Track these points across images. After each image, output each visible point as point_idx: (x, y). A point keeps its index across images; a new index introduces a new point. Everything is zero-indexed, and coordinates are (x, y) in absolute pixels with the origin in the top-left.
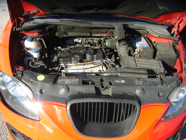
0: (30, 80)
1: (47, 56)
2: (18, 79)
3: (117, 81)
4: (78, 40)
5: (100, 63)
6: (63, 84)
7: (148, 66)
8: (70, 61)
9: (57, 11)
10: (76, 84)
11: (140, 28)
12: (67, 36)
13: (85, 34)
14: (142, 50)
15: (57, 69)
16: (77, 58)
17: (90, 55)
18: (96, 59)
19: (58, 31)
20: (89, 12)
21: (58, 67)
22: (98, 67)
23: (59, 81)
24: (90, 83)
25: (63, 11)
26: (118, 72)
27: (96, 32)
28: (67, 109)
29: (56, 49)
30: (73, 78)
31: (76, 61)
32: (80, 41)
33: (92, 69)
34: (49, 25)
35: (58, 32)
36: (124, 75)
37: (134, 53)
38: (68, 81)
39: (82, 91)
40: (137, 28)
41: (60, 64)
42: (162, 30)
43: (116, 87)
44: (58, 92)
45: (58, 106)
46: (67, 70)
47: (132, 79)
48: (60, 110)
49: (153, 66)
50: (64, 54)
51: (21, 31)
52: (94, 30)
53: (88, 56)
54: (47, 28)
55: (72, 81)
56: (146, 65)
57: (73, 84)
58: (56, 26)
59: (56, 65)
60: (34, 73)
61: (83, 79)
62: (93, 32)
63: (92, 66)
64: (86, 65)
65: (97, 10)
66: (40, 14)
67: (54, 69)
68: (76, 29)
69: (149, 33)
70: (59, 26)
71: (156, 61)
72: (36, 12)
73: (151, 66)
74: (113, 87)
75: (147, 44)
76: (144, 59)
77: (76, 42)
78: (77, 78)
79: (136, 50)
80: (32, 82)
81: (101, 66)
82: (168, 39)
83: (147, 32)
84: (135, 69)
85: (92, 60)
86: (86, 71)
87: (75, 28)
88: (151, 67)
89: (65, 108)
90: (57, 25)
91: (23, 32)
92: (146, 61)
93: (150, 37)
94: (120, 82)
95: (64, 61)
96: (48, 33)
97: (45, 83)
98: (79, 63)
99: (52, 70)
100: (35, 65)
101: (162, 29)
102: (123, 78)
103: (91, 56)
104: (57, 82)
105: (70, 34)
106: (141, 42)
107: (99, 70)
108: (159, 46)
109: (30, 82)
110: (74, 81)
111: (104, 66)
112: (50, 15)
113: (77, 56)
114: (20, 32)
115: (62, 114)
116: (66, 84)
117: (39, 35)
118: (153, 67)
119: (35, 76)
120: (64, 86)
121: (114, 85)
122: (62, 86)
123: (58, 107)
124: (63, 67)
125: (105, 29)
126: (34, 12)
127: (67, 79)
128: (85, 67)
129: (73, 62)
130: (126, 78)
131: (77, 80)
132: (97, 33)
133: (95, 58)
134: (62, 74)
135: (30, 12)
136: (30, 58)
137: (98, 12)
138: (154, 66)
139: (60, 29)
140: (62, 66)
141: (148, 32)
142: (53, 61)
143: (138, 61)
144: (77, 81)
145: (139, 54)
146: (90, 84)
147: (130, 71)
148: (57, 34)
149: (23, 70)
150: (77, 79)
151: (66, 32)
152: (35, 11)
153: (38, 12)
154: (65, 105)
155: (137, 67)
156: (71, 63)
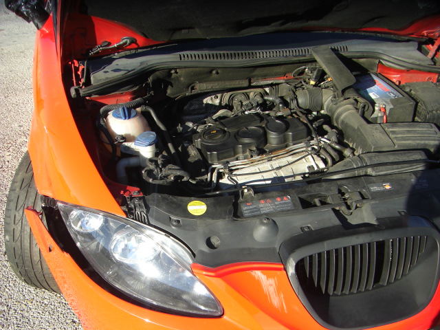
0: (170, 218)
1: (173, 151)
2: (136, 220)
3: (374, 188)
4: (212, 99)
5: (304, 149)
6: (257, 215)
7: (418, 142)
8: (233, 154)
9: (184, 34)
10: (289, 210)
11: (365, 54)
12: (194, 92)
13: (236, 84)
14: (392, 107)
15: (209, 179)
16: (251, 146)
17: (279, 134)
18: (293, 141)
19: (173, 82)
20: (261, 30)
21: (209, 174)
22: (303, 159)
23: (245, 209)
24: (317, 201)
25: (198, 33)
26: (367, 166)
27: (262, 76)
28: (290, 274)
29: (181, 129)
30: (277, 197)
31: (248, 153)
32: (217, 102)
33: (293, 166)
34: (155, 71)
35: (172, 86)
36: (383, 171)
37: (374, 116)
38: (266, 206)
39: (309, 225)
40: (358, 54)
41: (213, 166)
42: (409, 53)
43: (377, 202)
44: (252, 236)
45: (264, 271)
46: (234, 178)
47: (404, 176)
48: (272, 281)
49: (426, 140)
50: (210, 138)
51: (90, 95)
52: (258, 72)
53: (273, 137)
54: (150, 80)
55: (276, 203)
56: (414, 140)
57: (283, 211)
58: (168, 72)
59: (203, 170)
60: (175, 200)
61: (300, 196)
62: (253, 77)
63: (290, 159)
64: (273, 159)
65: (282, 24)
66: (136, 46)
67: (202, 181)
68: (217, 73)
69: (383, 62)
70: (176, 72)
71: (427, 128)
72: (128, 42)
73: (422, 140)
74: (373, 204)
75: (393, 91)
76: (403, 127)
77: (207, 104)
78: (284, 195)
79: (376, 108)
80: (178, 221)
81: (310, 157)
82: (430, 72)
83: (377, 61)
84: (401, 154)
85: (284, 145)
86: (282, 173)
87: (214, 72)
88: (423, 142)
89: (285, 272)
90: (172, 69)
91: (94, 96)
92: (409, 131)
93: (385, 71)
94: (382, 189)
95: (220, 157)
96: (152, 92)
97: (213, 219)
98: (256, 158)
99: (197, 182)
100: (161, 179)
101: (409, 51)
102: (385, 179)
103: (281, 136)
104: (242, 213)
105: (200, 87)
106: (376, 86)
107: (309, 167)
108: (415, 91)
109: (174, 223)
110: (281, 204)
111: (315, 156)
112: (157, 45)
113: (247, 141)
114: (87, 98)
115: (279, 289)
116: (266, 214)
117: (133, 99)
118: (427, 142)
119: (180, 205)
120: (261, 220)
121: (373, 198)
122: (257, 221)
123: (264, 274)
124: (221, 171)
125: (283, 67)
126: (121, 43)
127: (262, 201)
128: (276, 164)
129: (241, 156)
130: (389, 177)
131: (288, 199)
132: (265, 77)
133: (291, 139)
134: (246, 191)
135: (110, 44)
136: (133, 161)
137: (283, 28)
138: (429, 140)
139: (178, 78)
140: (219, 169)
141: (380, 62)
142: (189, 160)
143: (393, 132)
144: (288, 203)
145: (385, 117)
146: (318, 204)
147: (392, 159)
148: (169, 91)
149: (141, 195)
150: (285, 198)
151: (190, 85)
152: (124, 41)
153: (133, 41)
154: (282, 266)
155: (396, 147)
156: (237, 159)
